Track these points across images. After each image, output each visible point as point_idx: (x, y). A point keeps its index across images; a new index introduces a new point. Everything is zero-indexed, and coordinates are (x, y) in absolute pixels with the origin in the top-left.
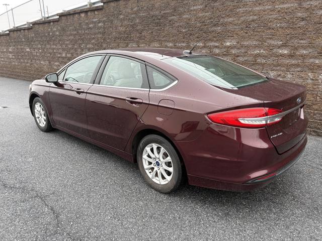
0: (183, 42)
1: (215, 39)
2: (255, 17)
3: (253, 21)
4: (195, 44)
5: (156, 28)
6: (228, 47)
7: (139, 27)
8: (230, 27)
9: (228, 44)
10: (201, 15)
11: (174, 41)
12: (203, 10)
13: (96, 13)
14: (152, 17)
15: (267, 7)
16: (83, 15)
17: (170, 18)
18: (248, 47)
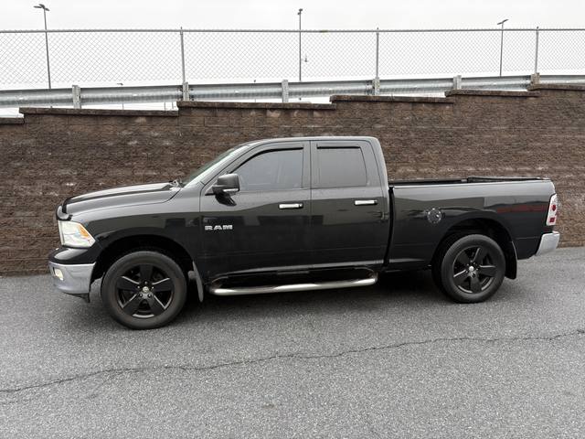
0: (489, 166)
1: (526, 163)
2: (560, 144)
3: (559, 147)
4: (504, 168)
5: (448, 147)
6: (542, 171)
7: (417, 144)
8: (541, 152)
9: (540, 169)
10: (506, 136)
11: (476, 165)
12: (509, 131)
13: (316, 114)
14: (440, 132)
15: (568, 136)
16: (275, 115)
17: (467, 136)
18: (559, 171)
